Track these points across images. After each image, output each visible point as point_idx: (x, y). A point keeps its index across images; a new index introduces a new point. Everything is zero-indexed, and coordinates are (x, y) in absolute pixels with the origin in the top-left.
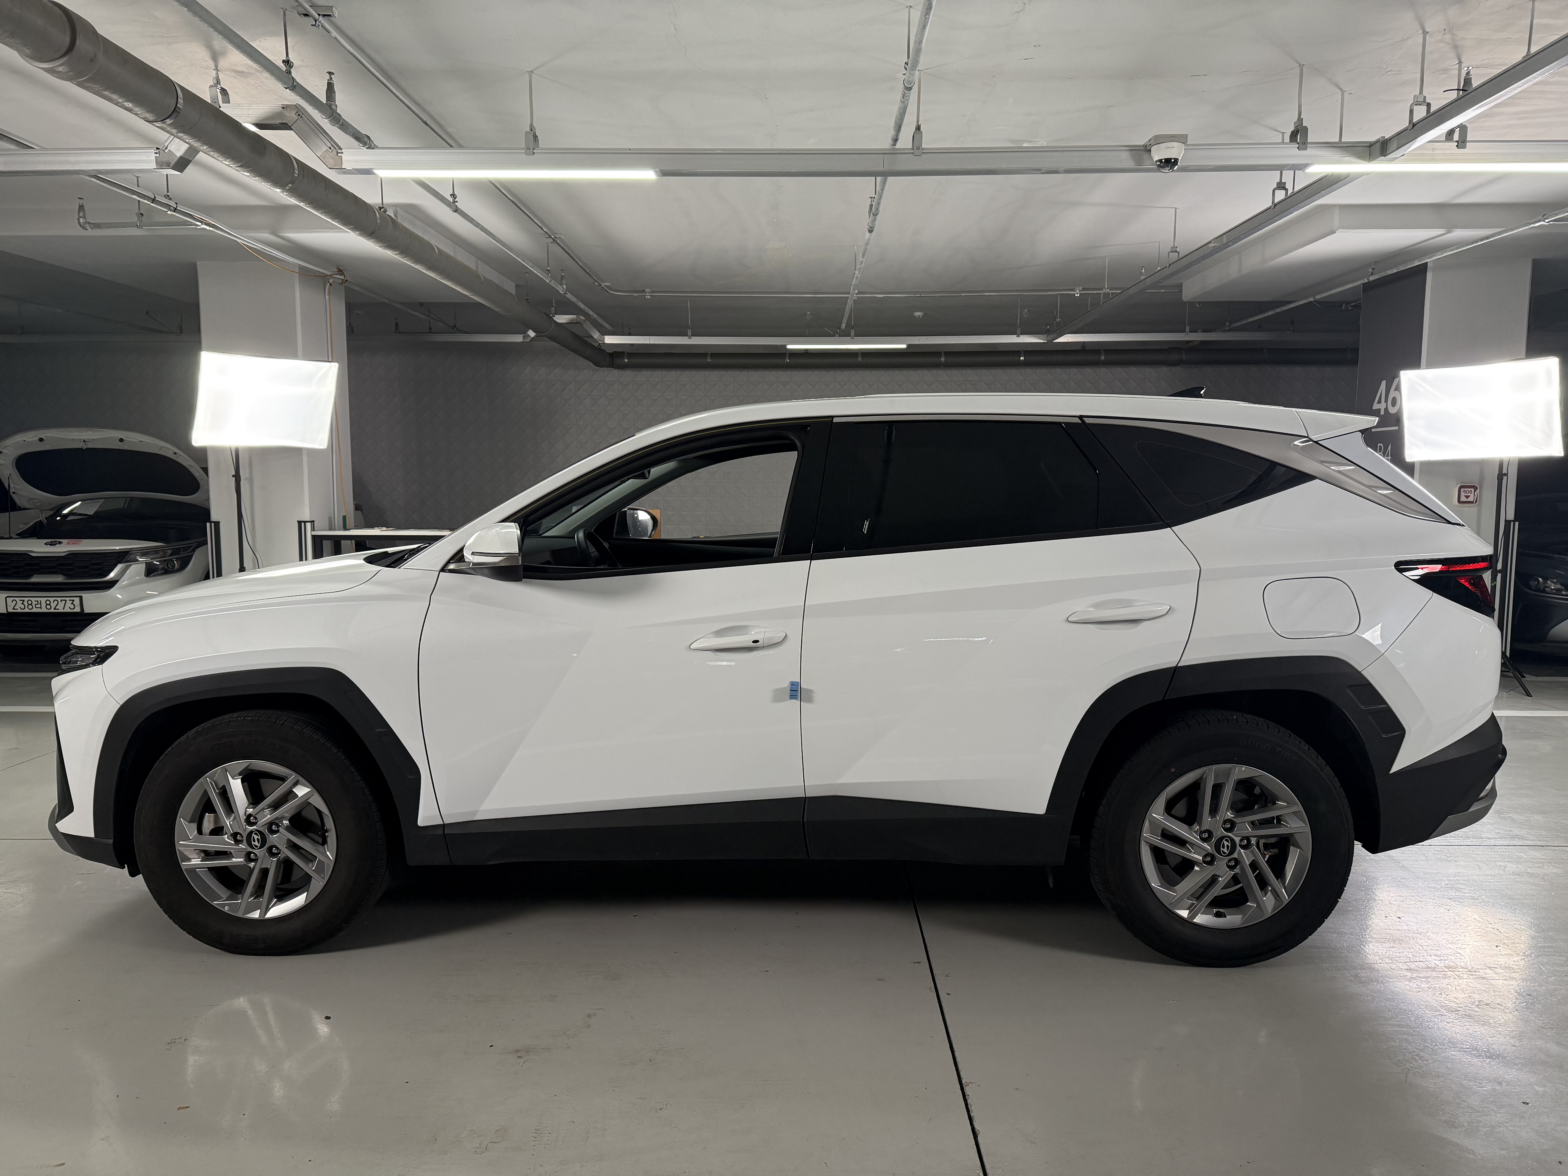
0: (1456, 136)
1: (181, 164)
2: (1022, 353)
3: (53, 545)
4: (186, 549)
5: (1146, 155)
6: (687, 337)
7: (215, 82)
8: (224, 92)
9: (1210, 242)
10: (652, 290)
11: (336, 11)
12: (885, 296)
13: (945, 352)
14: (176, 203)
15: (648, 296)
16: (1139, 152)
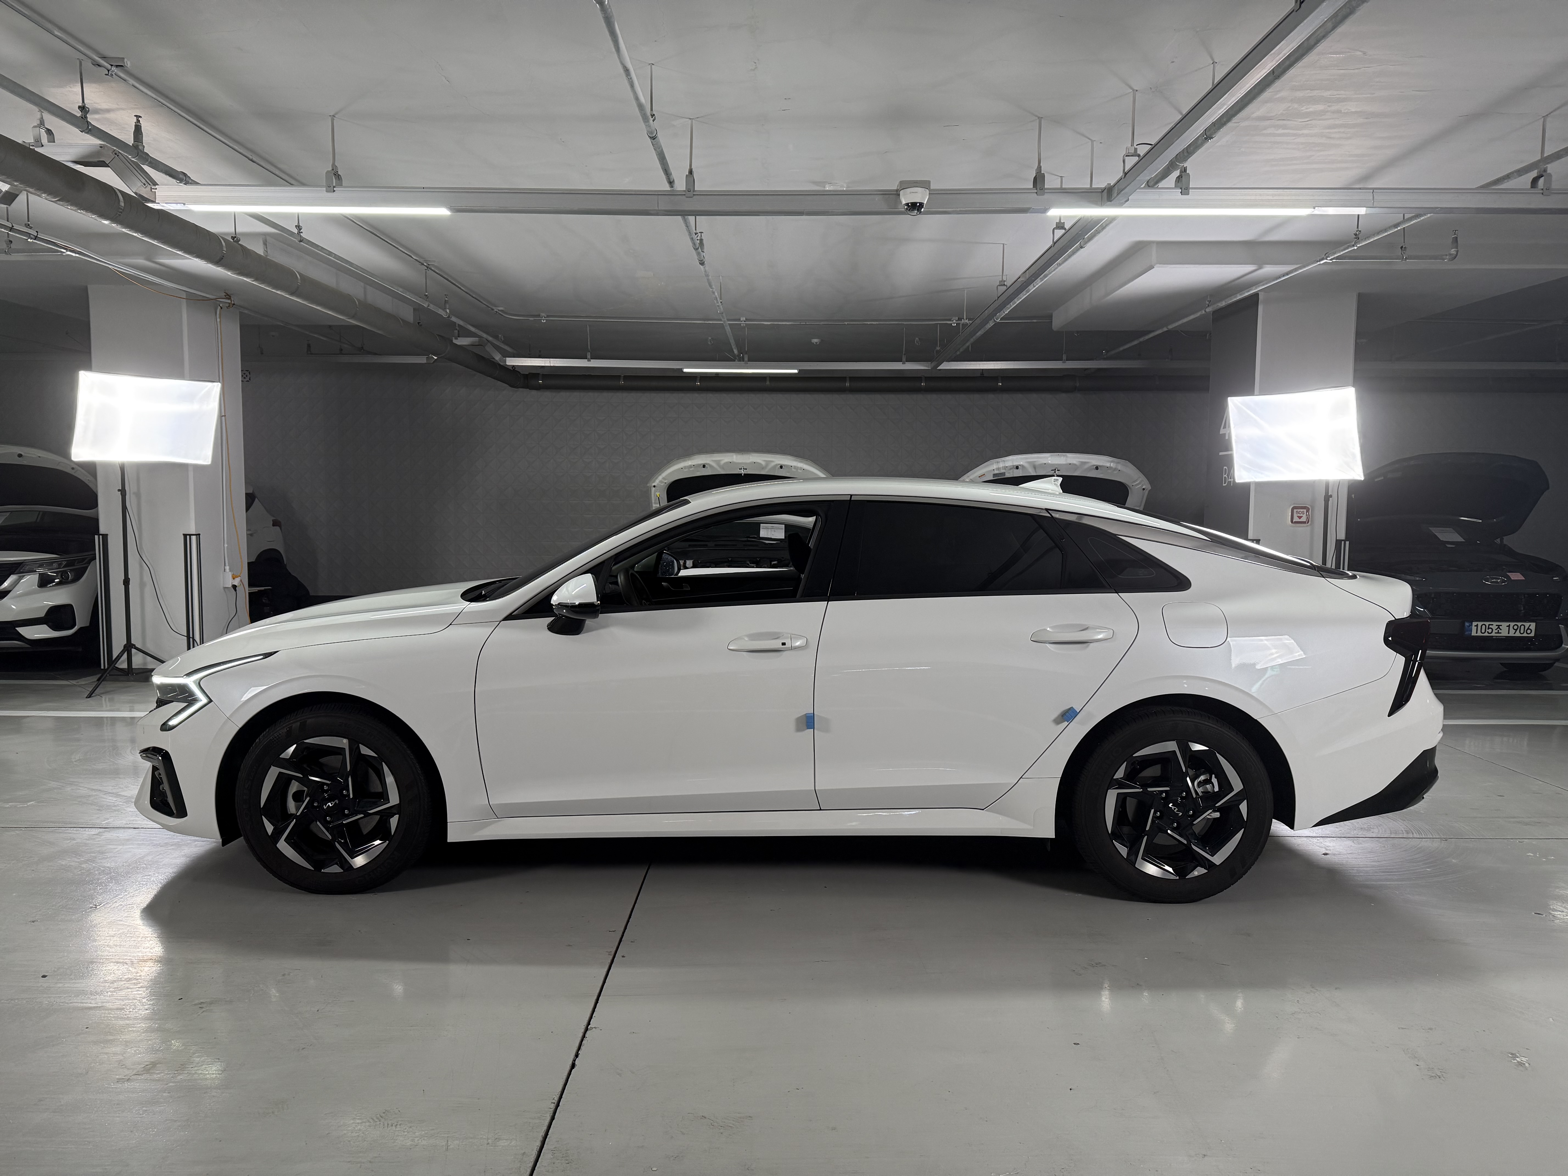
4: (77, 561)
5: (895, 200)
6: (587, 360)
7: (39, 123)
10: (548, 314)
11: (129, 63)
12: (773, 322)
13: (850, 377)
14: (37, 232)
15: (544, 320)
16: (891, 196)
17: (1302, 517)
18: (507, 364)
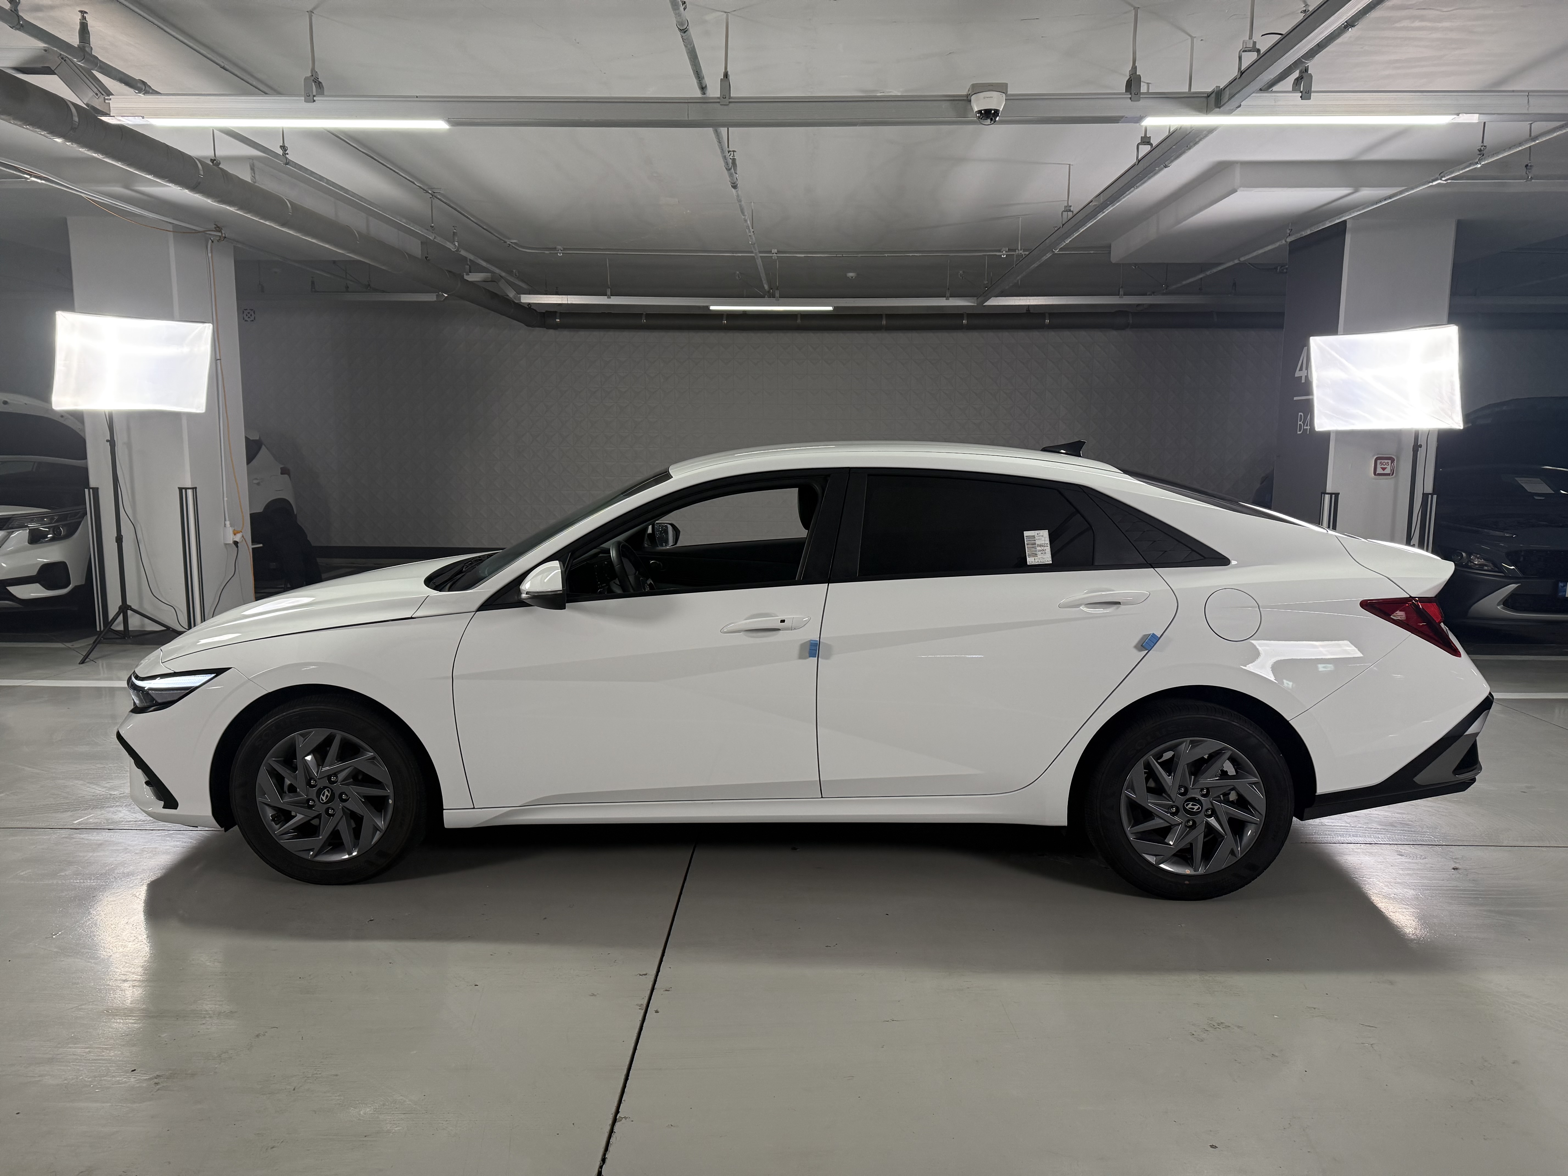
0: (1302, 87)
2: (961, 315)
4: (69, 517)
5: (967, 106)
6: (606, 297)
9: (1092, 200)
10: (565, 247)
12: (805, 255)
13: (886, 315)
15: (560, 253)
16: (960, 102)
17: (1386, 468)
18: (522, 301)
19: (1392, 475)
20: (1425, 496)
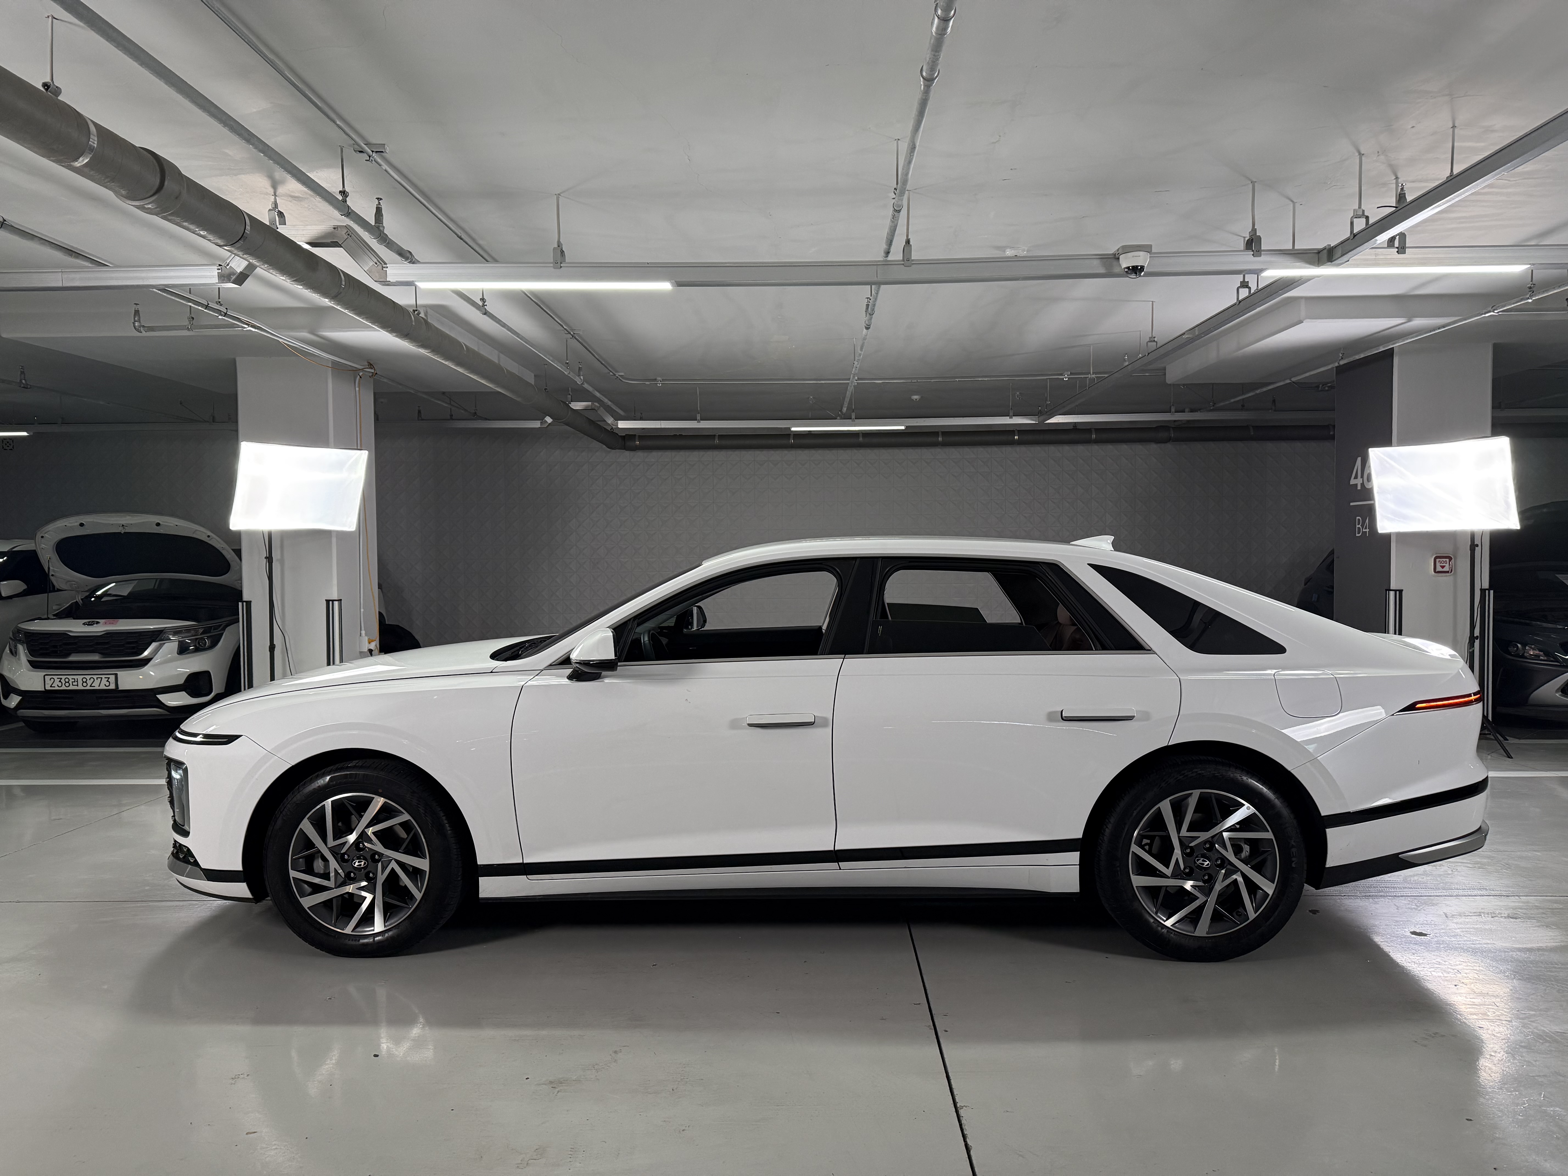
0: (1397, 244)
1: (241, 279)
2: (1016, 432)
3: (91, 625)
4: (216, 628)
5: (1115, 263)
6: (696, 421)
7: (274, 206)
8: (281, 214)
9: (1184, 334)
10: (663, 378)
11: (388, 148)
12: (884, 380)
13: (942, 433)
14: (227, 309)
15: (660, 384)
16: (1109, 260)
17: (1444, 566)
18: (615, 426)
19: (1451, 573)
20: (1483, 591)
